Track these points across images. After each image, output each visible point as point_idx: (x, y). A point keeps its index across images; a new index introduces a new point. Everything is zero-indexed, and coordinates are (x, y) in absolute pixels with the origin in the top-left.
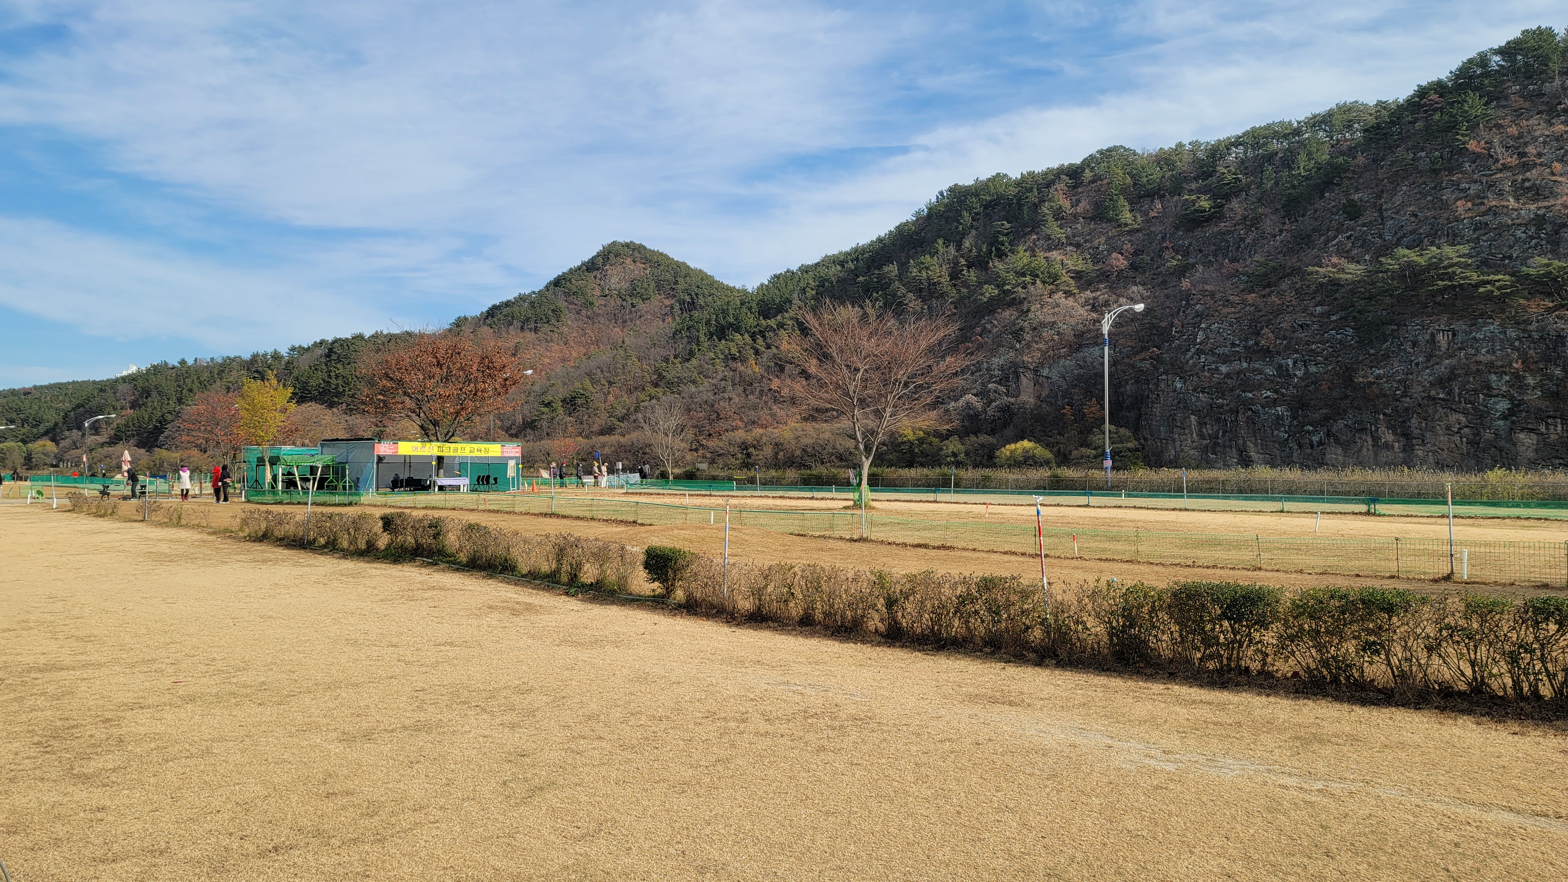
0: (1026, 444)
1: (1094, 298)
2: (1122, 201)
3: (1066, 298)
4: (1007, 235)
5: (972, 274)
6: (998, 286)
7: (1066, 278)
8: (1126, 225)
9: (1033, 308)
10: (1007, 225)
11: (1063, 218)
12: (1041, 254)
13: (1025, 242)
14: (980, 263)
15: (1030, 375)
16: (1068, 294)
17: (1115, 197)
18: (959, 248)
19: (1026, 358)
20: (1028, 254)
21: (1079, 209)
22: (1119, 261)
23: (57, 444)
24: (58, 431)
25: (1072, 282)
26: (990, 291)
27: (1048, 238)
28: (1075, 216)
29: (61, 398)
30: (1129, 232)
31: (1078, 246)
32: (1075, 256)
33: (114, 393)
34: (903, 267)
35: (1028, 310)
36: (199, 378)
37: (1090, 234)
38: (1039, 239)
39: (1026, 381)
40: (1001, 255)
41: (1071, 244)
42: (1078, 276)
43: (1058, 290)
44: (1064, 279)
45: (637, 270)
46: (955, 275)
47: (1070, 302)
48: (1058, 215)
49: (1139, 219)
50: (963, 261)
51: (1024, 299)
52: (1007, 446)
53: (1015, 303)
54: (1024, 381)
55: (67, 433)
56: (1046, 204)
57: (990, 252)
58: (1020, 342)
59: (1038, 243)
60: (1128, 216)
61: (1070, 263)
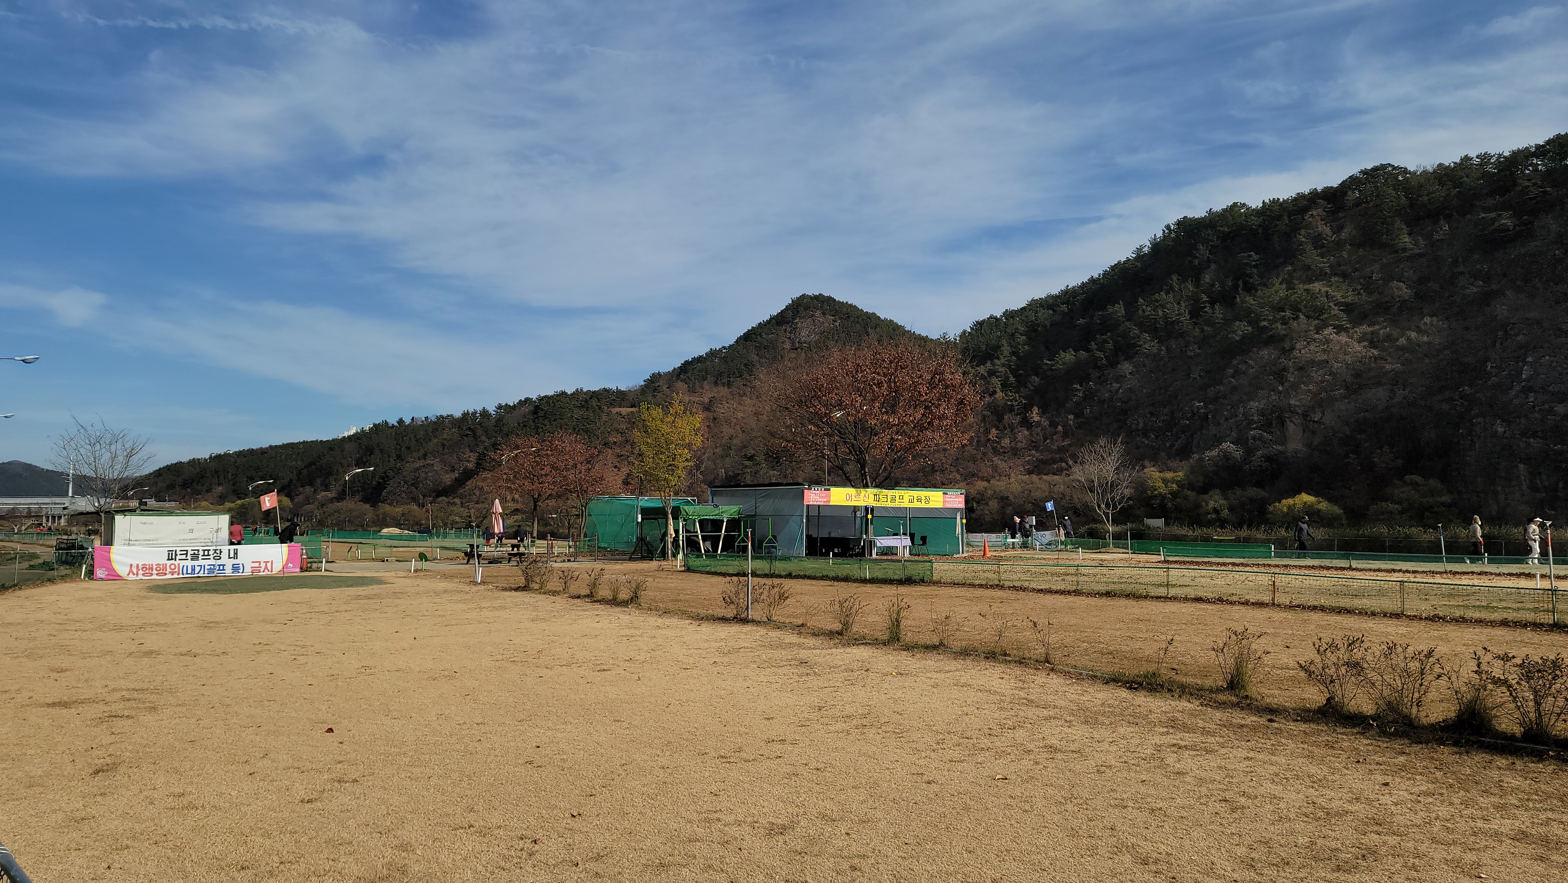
0: (1306, 498)
1: (1372, 333)
2: (1398, 223)
3: (1337, 333)
4: (1255, 266)
5: (1217, 311)
6: (1250, 323)
7: (1335, 311)
8: (1404, 250)
9: (1298, 346)
10: (1256, 257)
11: (1322, 246)
12: (1301, 287)
13: (1279, 275)
14: (1226, 299)
15: (1297, 420)
16: (1339, 329)
17: (1389, 220)
18: (1197, 282)
19: (1292, 402)
20: (1284, 286)
21: (1343, 235)
22: (1401, 290)
23: (292, 500)
24: (293, 487)
25: (1344, 316)
26: (1242, 328)
27: (1308, 268)
28: (1339, 244)
29: (294, 457)
30: (1409, 258)
31: (1345, 276)
32: (1344, 287)
33: (342, 451)
34: (1131, 306)
35: (1293, 348)
36: (415, 436)
37: (1358, 262)
38: (1294, 271)
39: (1293, 428)
40: (1250, 289)
41: (1335, 275)
42: (1348, 308)
43: (1326, 326)
44: (1333, 313)
45: (827, 322)
46: (1196, 312)
47: (1343, 338)
48: (1318, 241)
49: (1422, 242)
50: (1205, 298)
51: (1286, 336)
52: (1284, 501)
53: (1274, 340)
54: (1291, 427)
55: (301, 489)
56: (1303, 232)
57: (1236, 287)
58: (1282, 384)
59: (1295, 274)
60: (1407, 240)
61: (1338, 295)
